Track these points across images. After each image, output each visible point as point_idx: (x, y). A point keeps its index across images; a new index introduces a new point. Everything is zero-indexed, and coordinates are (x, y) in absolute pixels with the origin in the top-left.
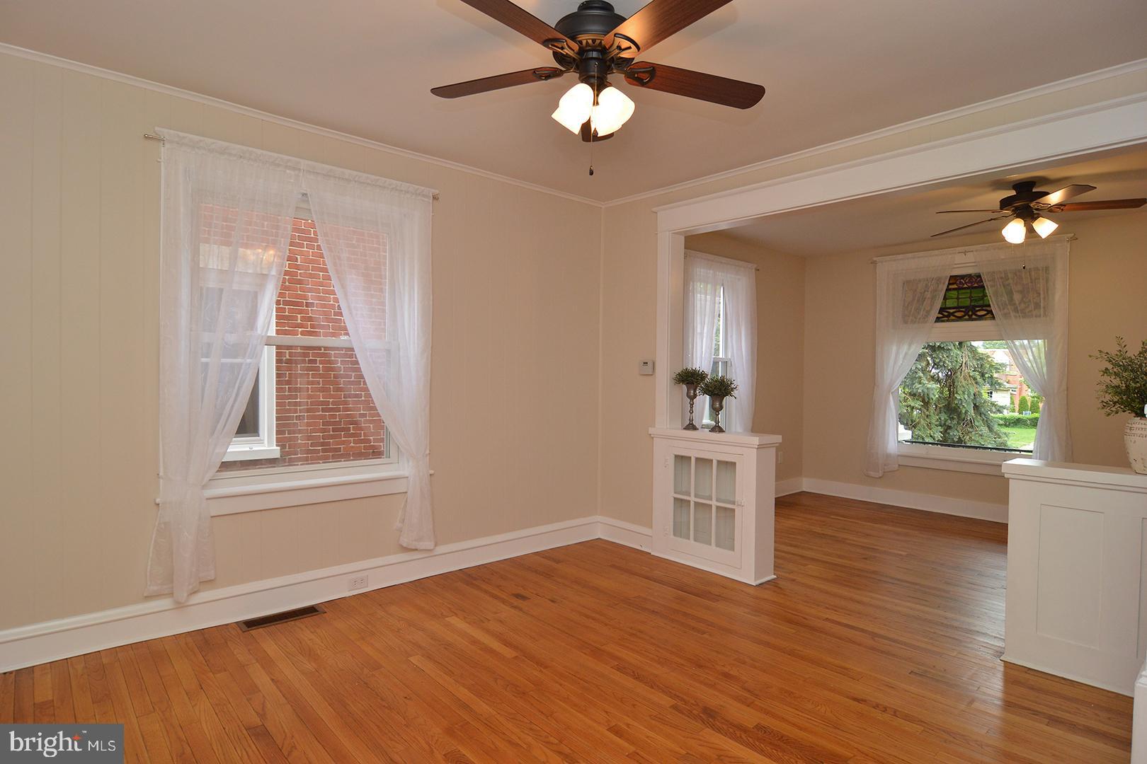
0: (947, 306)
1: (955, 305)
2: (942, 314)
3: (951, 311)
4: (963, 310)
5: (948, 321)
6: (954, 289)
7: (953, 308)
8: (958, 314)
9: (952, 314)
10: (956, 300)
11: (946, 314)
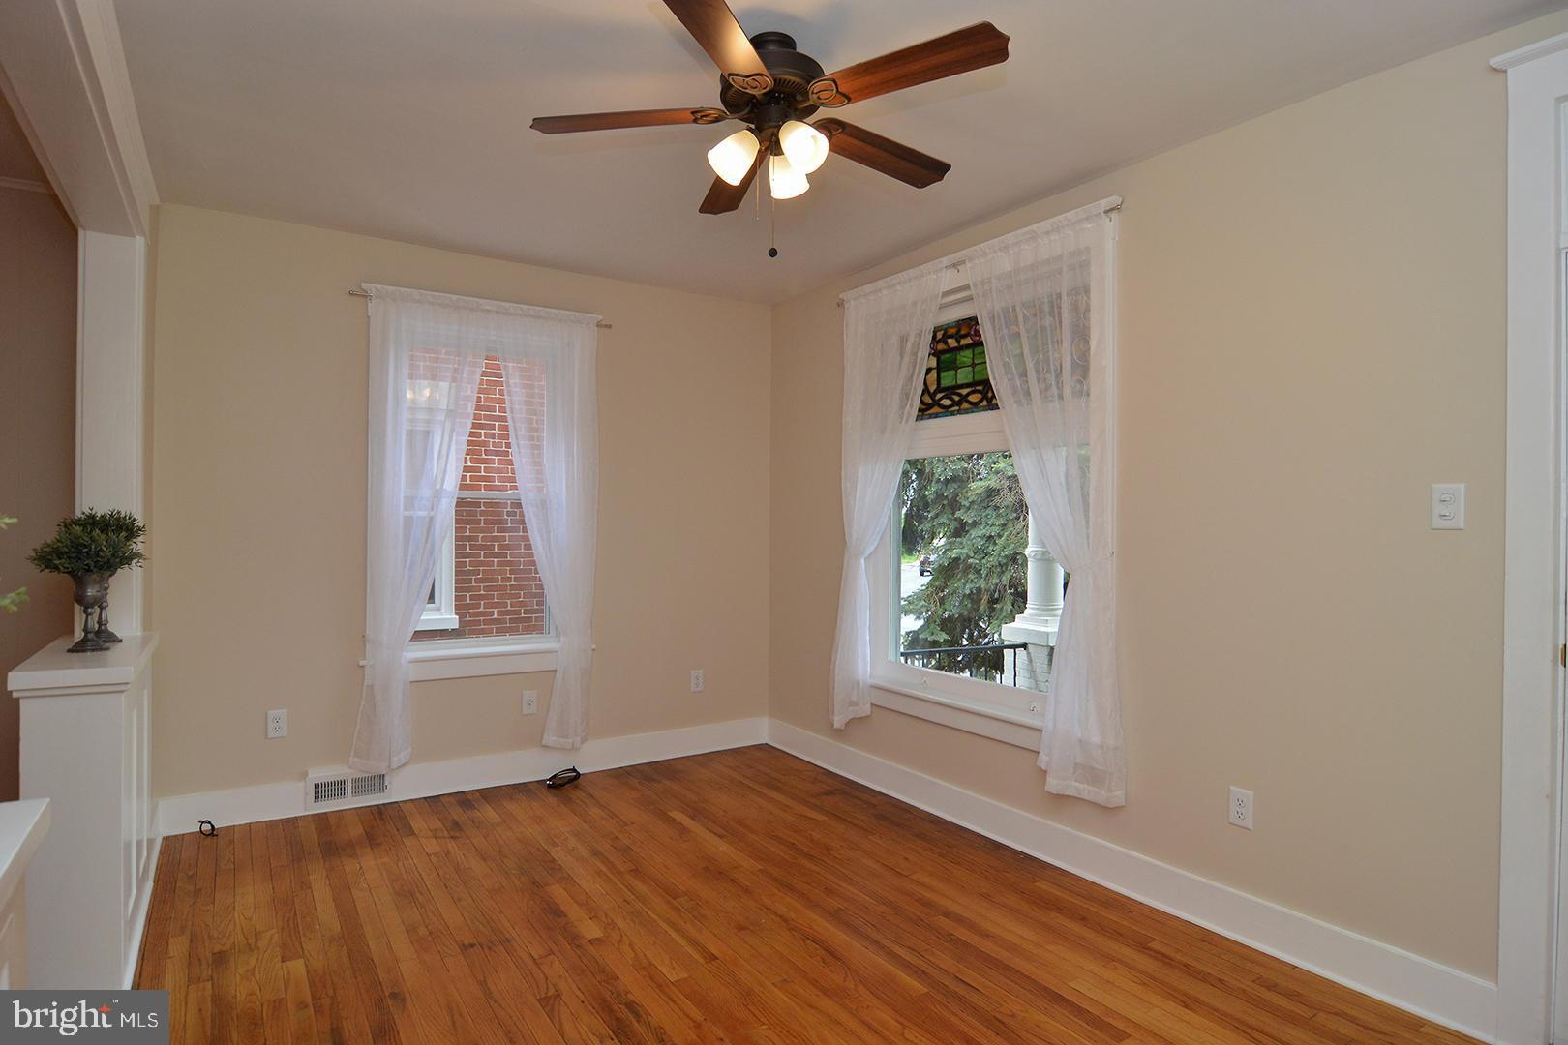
0: (959, 382)
1: (969, 380)
2: (951, 399)
3: (964, 391)
4: (980, 388)
5: (960, 412)
6: (968, 347)
7: (967, 386)
8: (974, 398)
9: (964, 398)
10: (970, 368)
11: (957, 398)
